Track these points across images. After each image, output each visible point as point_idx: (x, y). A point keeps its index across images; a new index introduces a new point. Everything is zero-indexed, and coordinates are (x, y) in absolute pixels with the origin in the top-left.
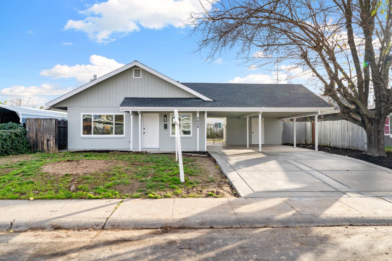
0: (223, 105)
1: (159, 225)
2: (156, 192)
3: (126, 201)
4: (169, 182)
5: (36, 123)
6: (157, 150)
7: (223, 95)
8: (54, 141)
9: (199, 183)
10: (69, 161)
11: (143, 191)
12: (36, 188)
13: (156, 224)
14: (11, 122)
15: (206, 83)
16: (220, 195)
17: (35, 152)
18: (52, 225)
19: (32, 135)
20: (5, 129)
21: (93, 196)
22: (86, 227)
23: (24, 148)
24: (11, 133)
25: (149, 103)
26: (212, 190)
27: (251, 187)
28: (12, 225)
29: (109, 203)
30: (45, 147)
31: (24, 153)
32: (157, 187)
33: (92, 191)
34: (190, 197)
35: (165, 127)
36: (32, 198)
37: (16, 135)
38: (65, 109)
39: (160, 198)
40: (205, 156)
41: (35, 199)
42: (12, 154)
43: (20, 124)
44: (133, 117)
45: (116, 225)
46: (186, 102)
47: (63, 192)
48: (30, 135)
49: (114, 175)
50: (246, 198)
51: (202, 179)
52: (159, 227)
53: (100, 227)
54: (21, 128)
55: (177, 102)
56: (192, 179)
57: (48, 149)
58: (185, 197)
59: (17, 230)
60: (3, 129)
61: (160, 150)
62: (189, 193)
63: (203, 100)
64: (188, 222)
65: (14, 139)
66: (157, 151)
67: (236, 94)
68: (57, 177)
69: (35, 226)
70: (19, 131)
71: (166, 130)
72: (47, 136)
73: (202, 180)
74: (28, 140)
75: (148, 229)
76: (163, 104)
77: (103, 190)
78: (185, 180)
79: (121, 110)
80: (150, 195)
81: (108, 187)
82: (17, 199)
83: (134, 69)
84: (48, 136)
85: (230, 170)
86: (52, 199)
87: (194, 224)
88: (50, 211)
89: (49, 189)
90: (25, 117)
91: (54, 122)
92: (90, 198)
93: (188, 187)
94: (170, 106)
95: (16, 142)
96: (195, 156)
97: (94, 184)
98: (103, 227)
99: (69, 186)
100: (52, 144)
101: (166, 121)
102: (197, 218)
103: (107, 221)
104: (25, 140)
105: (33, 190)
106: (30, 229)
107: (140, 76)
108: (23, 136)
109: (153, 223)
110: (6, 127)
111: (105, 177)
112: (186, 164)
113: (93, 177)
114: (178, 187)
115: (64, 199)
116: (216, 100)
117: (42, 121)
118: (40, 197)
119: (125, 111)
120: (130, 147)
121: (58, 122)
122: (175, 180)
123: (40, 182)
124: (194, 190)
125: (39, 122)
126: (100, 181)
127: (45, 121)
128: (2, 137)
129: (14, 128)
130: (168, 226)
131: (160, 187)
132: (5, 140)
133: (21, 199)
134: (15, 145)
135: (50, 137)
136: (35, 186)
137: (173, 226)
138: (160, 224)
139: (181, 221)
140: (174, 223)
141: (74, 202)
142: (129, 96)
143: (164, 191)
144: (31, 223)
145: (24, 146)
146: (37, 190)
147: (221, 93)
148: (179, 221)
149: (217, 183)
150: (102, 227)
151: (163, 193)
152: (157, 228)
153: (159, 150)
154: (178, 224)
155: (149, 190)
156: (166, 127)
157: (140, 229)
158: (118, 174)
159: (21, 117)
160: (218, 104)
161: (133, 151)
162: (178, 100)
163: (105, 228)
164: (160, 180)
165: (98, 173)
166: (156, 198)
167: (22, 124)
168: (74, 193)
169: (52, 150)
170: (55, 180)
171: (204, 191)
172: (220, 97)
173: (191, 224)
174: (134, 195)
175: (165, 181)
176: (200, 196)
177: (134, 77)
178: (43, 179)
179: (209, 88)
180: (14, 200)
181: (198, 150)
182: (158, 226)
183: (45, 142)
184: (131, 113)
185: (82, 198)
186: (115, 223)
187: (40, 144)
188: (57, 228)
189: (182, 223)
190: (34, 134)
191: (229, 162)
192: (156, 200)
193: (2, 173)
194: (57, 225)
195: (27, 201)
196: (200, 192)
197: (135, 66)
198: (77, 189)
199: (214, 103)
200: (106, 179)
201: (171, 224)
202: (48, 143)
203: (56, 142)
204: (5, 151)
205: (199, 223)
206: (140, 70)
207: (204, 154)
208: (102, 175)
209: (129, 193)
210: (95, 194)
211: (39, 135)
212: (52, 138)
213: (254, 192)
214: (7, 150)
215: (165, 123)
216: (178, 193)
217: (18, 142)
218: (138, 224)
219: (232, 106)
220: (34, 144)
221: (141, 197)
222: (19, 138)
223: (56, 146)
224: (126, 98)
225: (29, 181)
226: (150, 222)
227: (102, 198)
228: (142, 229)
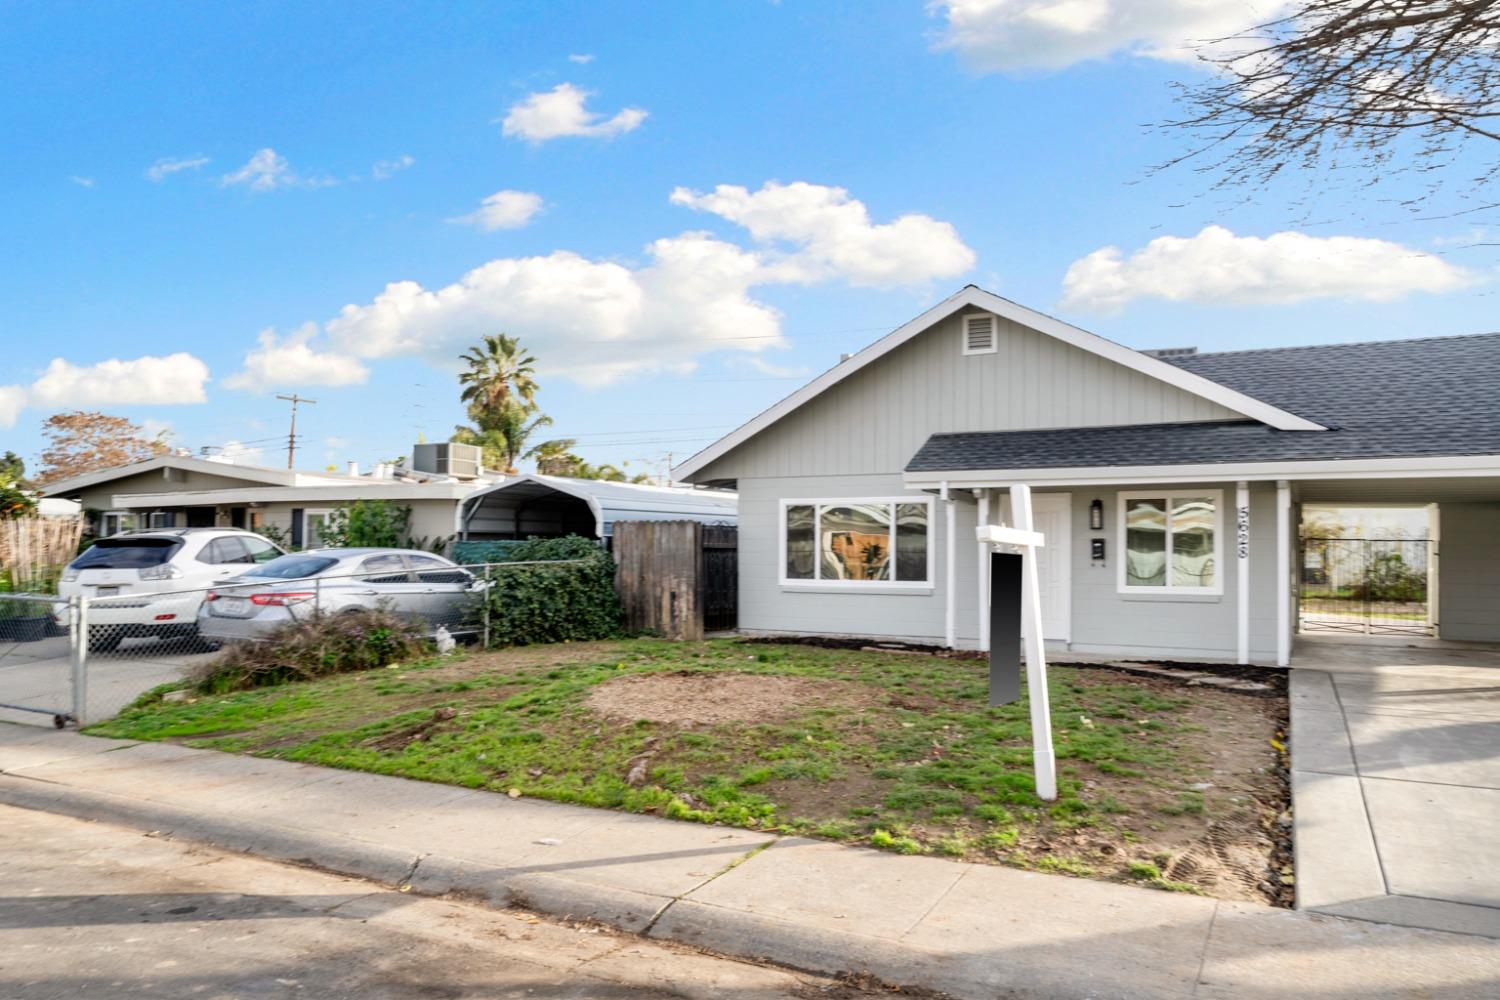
0: (1378, 447)
1: (836, 963)
2: (910, 826)
3: (786, 844)
4: (991, 790)
5: (641, 537)
6: (1063, 648)
7: (1393, 395)
8: (691, 598)
9: (1122, 812)
10: (684, 674)
11: (868, 815)
12: (542, 758)
13: (825, 956)
14: (574, 534)
15: (1312, 349)
16: (1192, 882)
17: (634, 636)
18: (510, 891)
19: (628, 576)
20: (558, 556)
21: (685, 810)
22: (599, 916)
23: (608, 619)
24: (569, 571)
25: (1021, 454)
26: (1165, 851)
27: (1385, 865)
28: (417, 870)
29: (723, 843)
30: (666, 617)
31: (605, 636)
32: (924, 807)
33: (691, 792)
34: (1043, 866)
35: (1095, 550)
36: (514, 792)
37: (584, 578)
38: (732, 484)
39: (917, 853)
40: (1260, 686)
41: (523, 795)
42: (569, 637)
43: (598, 542)
44: (957, 512)
45: (690, 931)
46: (1189, 441)
47: (607, 782)
48: (624, 578)
49: (793, 739)
50: (1317, 915)
51: (1141, 794)
52: (833, 971)
53: (638, 927)
54: (600, 554)
55: (1144, 446)
56: (1094, 789)
57: (674, 628)
58: (1018, 866)
59: (419, 888)
60: (553, 555)
61: (1073, 647)
62: (1048, 850)
63: (1274, 430)
64: (950, 975)
65: (577, 590)
66: (1059, 652)
67: (1469, 390)
68: (616, 727)
69: (466, 884)
70: (593, 562)
71: (1099, 563)
72: (670, 583)
73: (1139, 800)
74: (618, 593)
75: (791, 968)
76: (1080, 455)
77: (724, 794)
78: (1059, 791)
79: (908, 487)
80: (880, 834)
81: (749, 785)
82: (479, 786)
83: (966, 318)
84: (674, 582)
85: (1330, 768)
86: (567, 800)
87: (975, 988)
88: (534, 843)
89: (572, 766)
90: (613, 517)
91: (690, 532)
92: (675, 817)
93: (1055, 823)
94: (1110, 463)
95: (584, 599)
96: (1204, 685)
97: (709, 765)
98: (649, 928)
99: (629, 765)
100: (684, 609)
101: (1100, 528)
102: (998, 968)
103: (669, 911)
104: (610, 595)
105: (530, 766)
106: (452, 890)
107: (989, 346)
108: (603, 581)
109: (817, 949)
110: (562, 551)
111: (759, 742)
112: (1130, 719)
113: (718, 739)
114: (1013, 819)
115: (599, 806)
116: (1341, 424)
117: (657, 528)
118: (539, 789)
119: (925, 490)
120: (944, 630)
121: (704, 532)
122: (1017, 788)
123: (559, 741)
124: (1077, 839)
125: (649, 533)
126: (732, 757)
127: (665, 529)
128: (541, 583)
129: (581, 552)
130: (866, 972)
131: (939, 807)
132: (550, 592)
133: (489, 790)
134: (581, 610)
135: (679, 585)
136: (540, 753)
137: (886, 980)
138: (840, 957)
139: (924, 965)
140: (895, 966)
141: (620, 822)
142: (948, 429)
143: (946, 826)
144: (462, 871)
145: (608, 615)
146: (541, 765)
147: (1384, 387)
148: (917, 964)
149: (1211, 823)
150: (645, 927)
151: (935, 835)
152: (822, 974)
153: (1069, 650)
154: (910, 974)
155: (891, 814)
156: (1099, 550)
157: (759, 964)
158: (809, 738)
159: (600, 518)
160: (1346, 446)
161: (955, 648)
162: (1153, 432)
163: (651, 933)
164: (952, 781)
165: (738, 728)
166: (896, 850)
167: (604, 540)
168: (633, 791)
169: (686, 630)
170: (605, 739)
171: (1121, 851)
172: (1370, 407)
173: (963, 987)
174: (825, 827)
175: (972, 786)
176: (1088, 869)
177: (966, 351)
178: (573, 729)
179: (1319, 371)
180: (472, 791)
181: (1243, 660)
182: (831, 967)
183: (666, 602)
184: (944, 495)
185: (650, 812)
186: (690, 920)
187: (651, 609)
188: (518, 903)
189: (927, 973)
190: (636, 573)
191: (1352, 726)
192: (895, 859)
193: (489, 700)
194: (521, 891)
195: (497, 799)
196: (1100, 854)
197: (969, 308)
198: (650, 779)
199: (1328, 440)
200: (757, 753)
201: (881, 966)
202: (672, 606)
203: (696, 603)
204: (551, 626)
205: (998, 988)
206: (989, 319)
207: (1257, 681)
208: (751, 735)
209: (809, 815)
210: (697, 802)
211: (650, 577)
212: (684, 588)
213: (1388, 892)
214: (556, 625)
215: (1098, 535)
216: (1001, 842)
217: (590, 599)
218: (760, 942)
219: (1424, 452)
220: (634, 608)
221: (845, 837)
222: (591, 585)
223: (696, 618)
224: (935, 438)
225: (532, 735)
226: (807, 942)
227: (712, 822)
228: (769, 962)
